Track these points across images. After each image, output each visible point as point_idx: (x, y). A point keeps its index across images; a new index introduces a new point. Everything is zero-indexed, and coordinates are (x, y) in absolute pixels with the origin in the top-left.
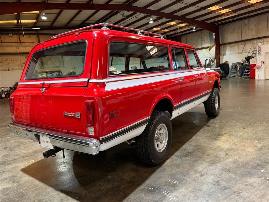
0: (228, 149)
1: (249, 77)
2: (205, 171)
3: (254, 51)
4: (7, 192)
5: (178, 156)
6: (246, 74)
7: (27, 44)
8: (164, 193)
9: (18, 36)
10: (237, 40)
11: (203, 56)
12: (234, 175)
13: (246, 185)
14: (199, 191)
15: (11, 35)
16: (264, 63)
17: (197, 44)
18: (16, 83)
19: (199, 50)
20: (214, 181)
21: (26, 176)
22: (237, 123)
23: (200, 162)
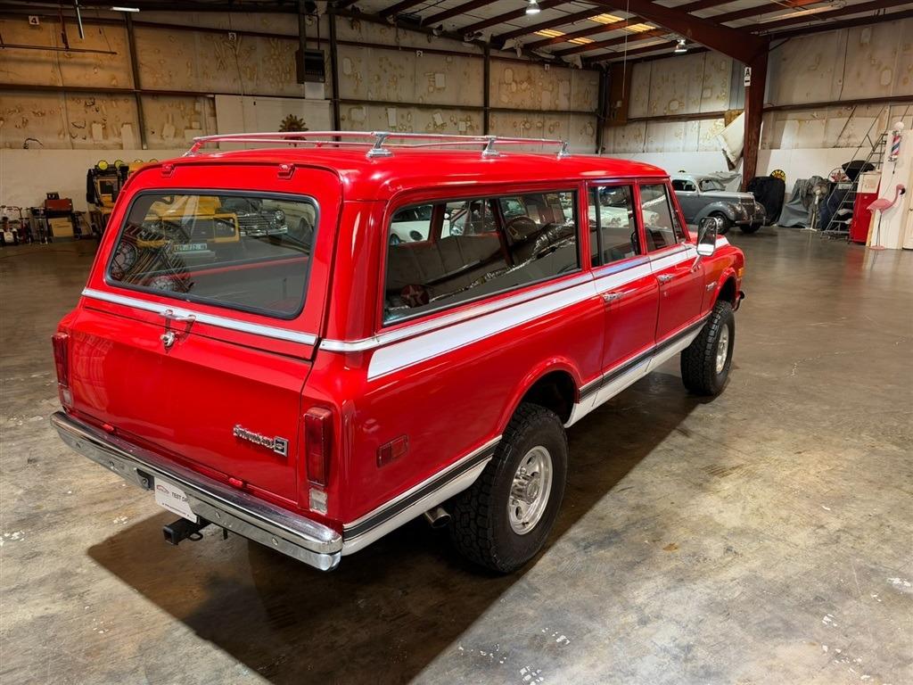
0: (735, 528)
1: (848, 235)
2: (656, 604)
3: (877, 144)
4: (50, 633)
5: (577, 544)
6: (838, 224)
7: (90, 58)
8: (526, 674)
9: (59, 25)
10: (826, 99)
11: (701, 142)
12: (739, 628)
13: (770, 669)
14: (629, 678)
15: (34, 20)
16: (903, 191)
17: (684, 101)
18: (52, 195)
19: (689, 122)
20: (677, 646)
21: (106, 577)
22: (778, 428)
23: (642, 569)
